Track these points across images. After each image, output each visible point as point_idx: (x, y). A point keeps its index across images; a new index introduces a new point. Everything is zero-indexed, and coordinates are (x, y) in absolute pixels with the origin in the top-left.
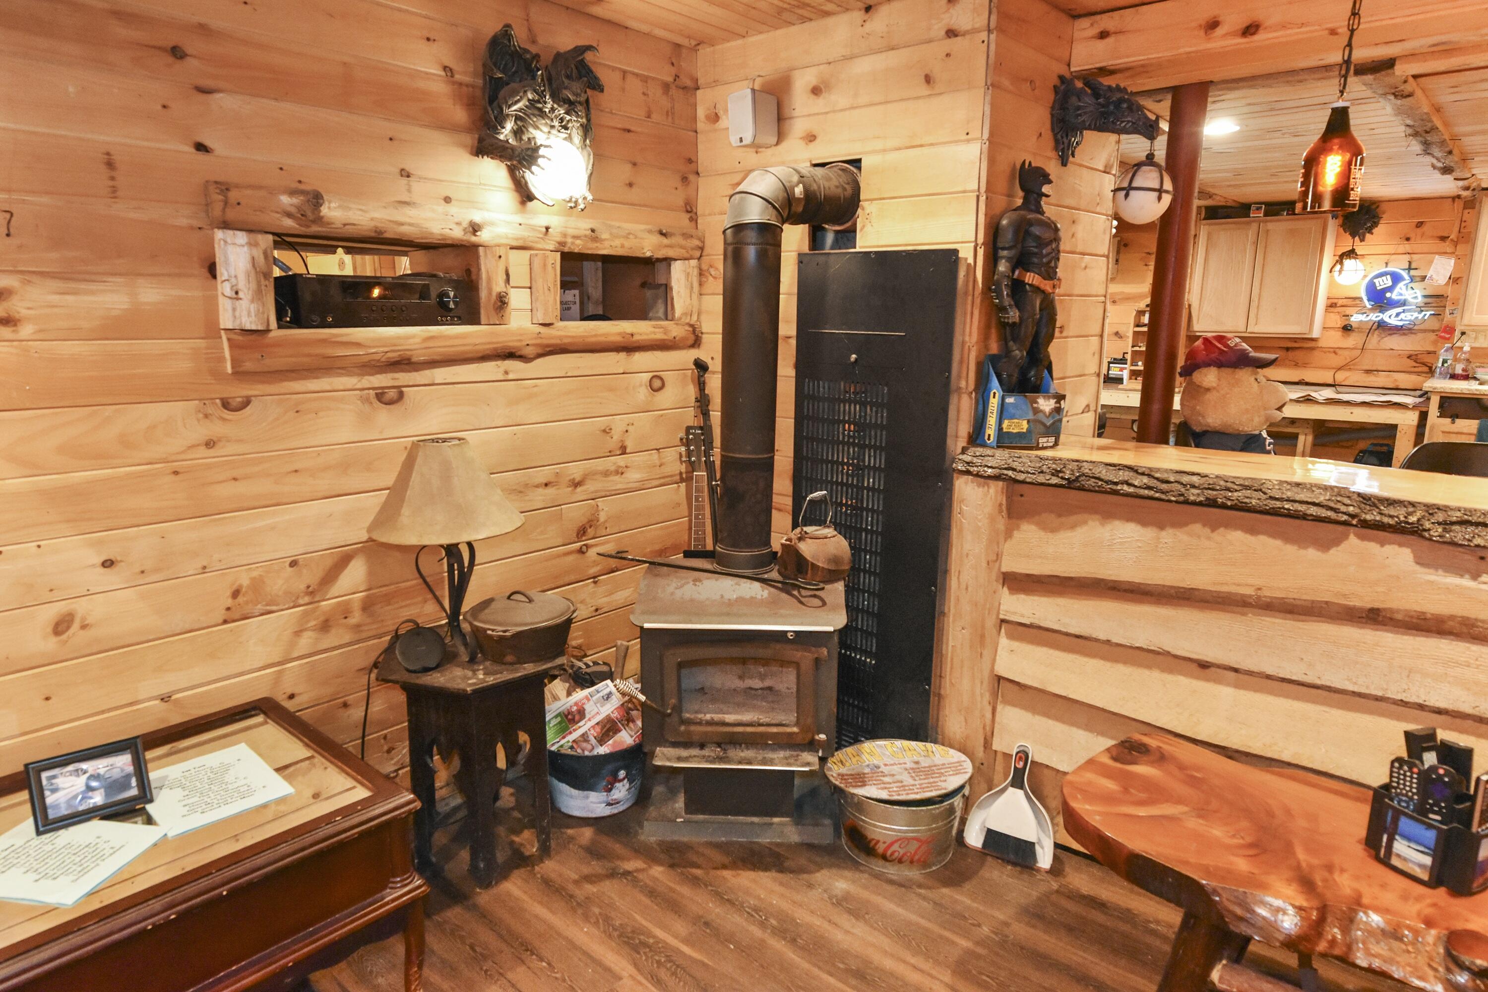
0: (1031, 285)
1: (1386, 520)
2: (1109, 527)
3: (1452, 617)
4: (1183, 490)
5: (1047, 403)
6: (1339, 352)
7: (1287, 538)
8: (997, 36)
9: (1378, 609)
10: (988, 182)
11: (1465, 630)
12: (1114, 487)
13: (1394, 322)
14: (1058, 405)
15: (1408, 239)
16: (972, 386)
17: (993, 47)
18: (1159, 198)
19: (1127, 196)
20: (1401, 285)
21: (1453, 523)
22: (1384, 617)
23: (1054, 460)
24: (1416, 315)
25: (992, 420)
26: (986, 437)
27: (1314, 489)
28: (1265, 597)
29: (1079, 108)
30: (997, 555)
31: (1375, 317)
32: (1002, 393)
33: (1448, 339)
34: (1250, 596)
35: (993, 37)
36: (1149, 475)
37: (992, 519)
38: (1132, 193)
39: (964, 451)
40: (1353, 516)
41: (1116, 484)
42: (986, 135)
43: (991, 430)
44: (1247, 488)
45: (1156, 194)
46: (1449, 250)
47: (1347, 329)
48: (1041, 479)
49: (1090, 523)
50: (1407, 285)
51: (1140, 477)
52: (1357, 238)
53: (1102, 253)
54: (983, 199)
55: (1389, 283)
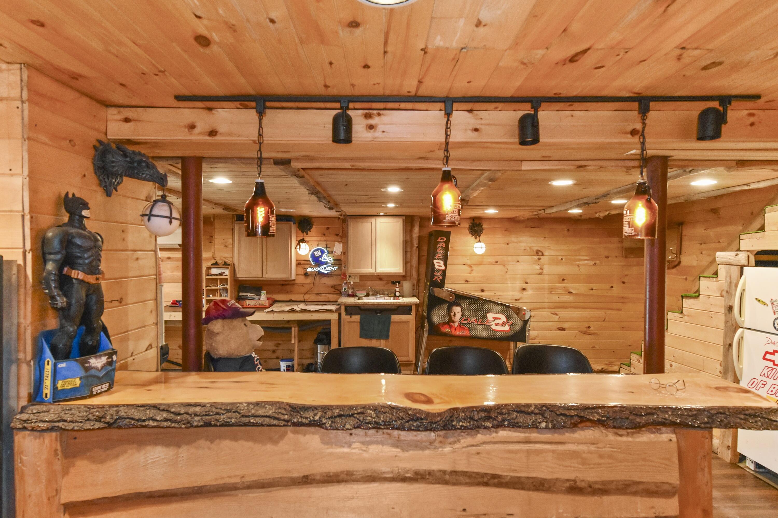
0: (77, 279)
1: (304, 420)
2: (143, 452)
3: (342, 472)
4: (189, 418)
5: (99, 360)
6: (305, 285)
7: (255, 440)
8: (29, 106)
9: (307, 476)
10: (31, 206)
11: (349, 478)
12: (143, 424)
13: (324, 271)
14: (110, 360)
15: (324, 235)
16: (29, 357)
17: (26, 113)
18: (171, 222)
19: (149, 220)
20: (324, 255)
21: (335, 417)
22: (311, 479)
23: (98, 406)
24: (332, 268)
25: (48, 382)
26: (44, 396)
27: (266, 406)
28: (247, 482)
29: (113, 162)
30: (57, 490)
31: (316, 269)
32: (54, 361)
33: (345, 279)
34: (238, 483)
35: (26, 106)
36: (168, 411)
37: (49, 463)
38: (152, 218)
39: (23, 409)
40: (287, 421)
41: (144, 421)
42: (26, 172)
43: (47, 389)
44: (228, 411)
45: (168, 220)
46: (340, 240)
47: (306, 275)
48: (87, 426)
49: (130, 451)
50: (326, 255)
51: (161, 413)
52: (305, 233)
53: (150, 249)
54: (27, 218)
55: (320, 254)
